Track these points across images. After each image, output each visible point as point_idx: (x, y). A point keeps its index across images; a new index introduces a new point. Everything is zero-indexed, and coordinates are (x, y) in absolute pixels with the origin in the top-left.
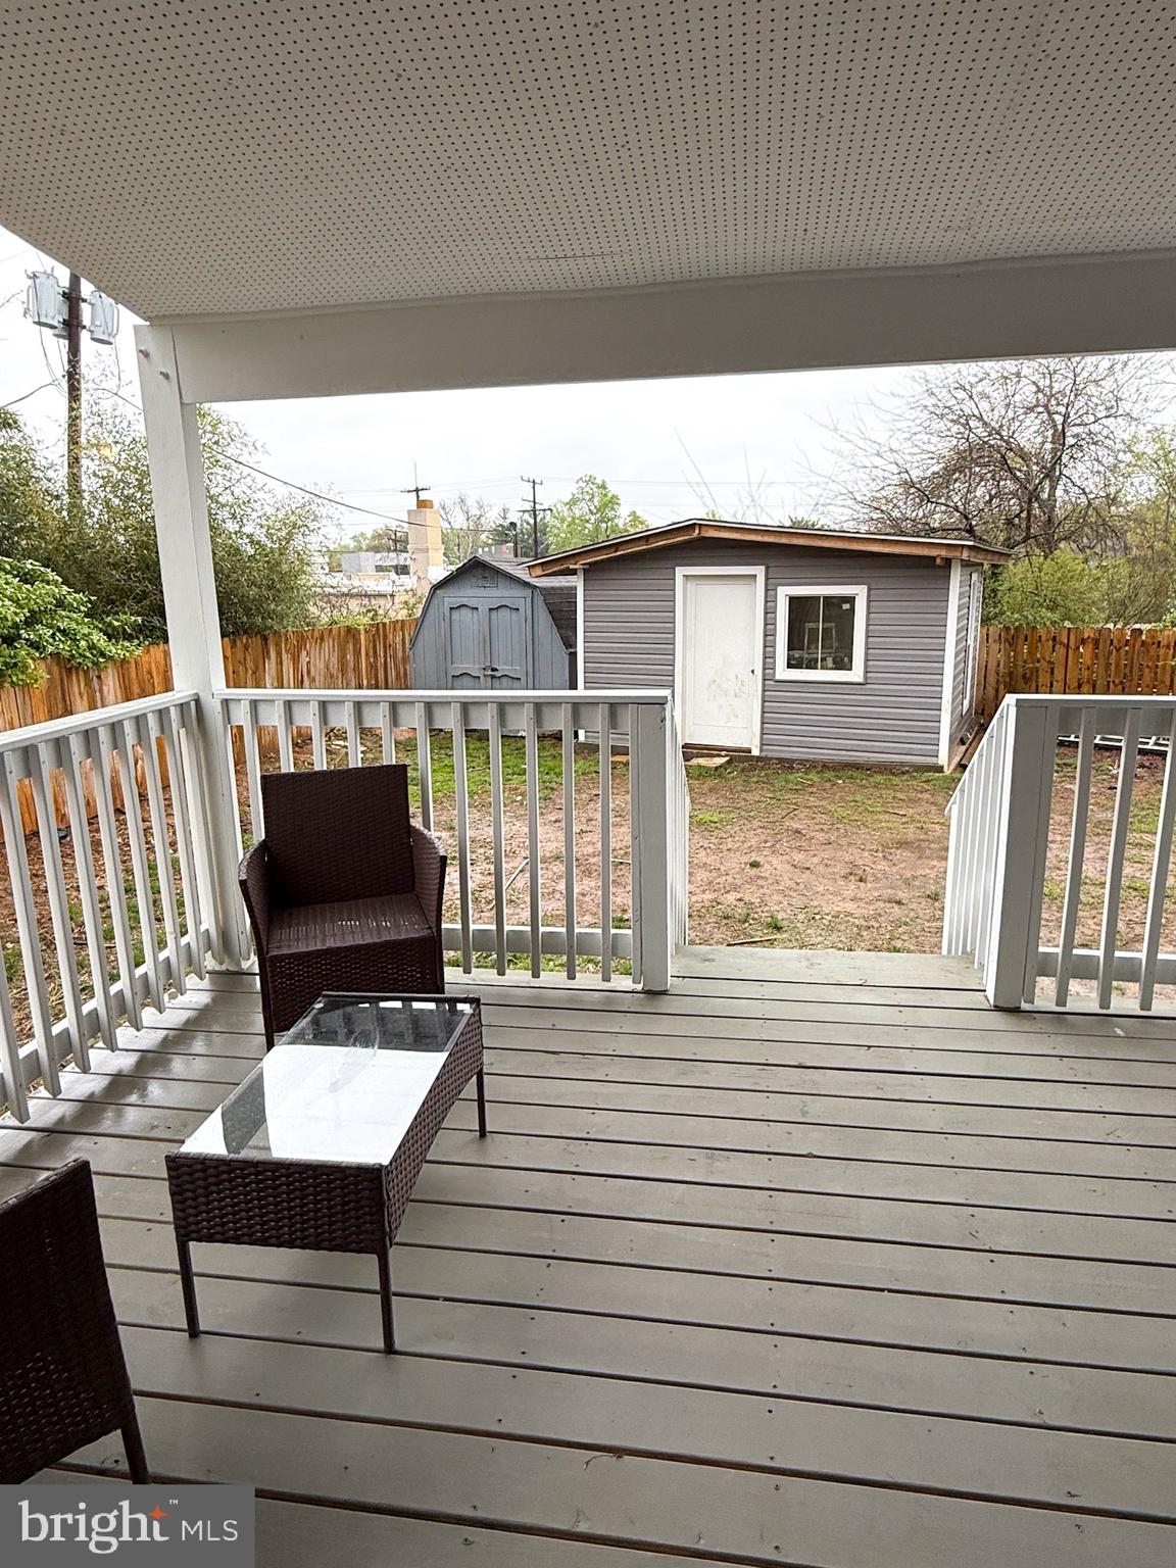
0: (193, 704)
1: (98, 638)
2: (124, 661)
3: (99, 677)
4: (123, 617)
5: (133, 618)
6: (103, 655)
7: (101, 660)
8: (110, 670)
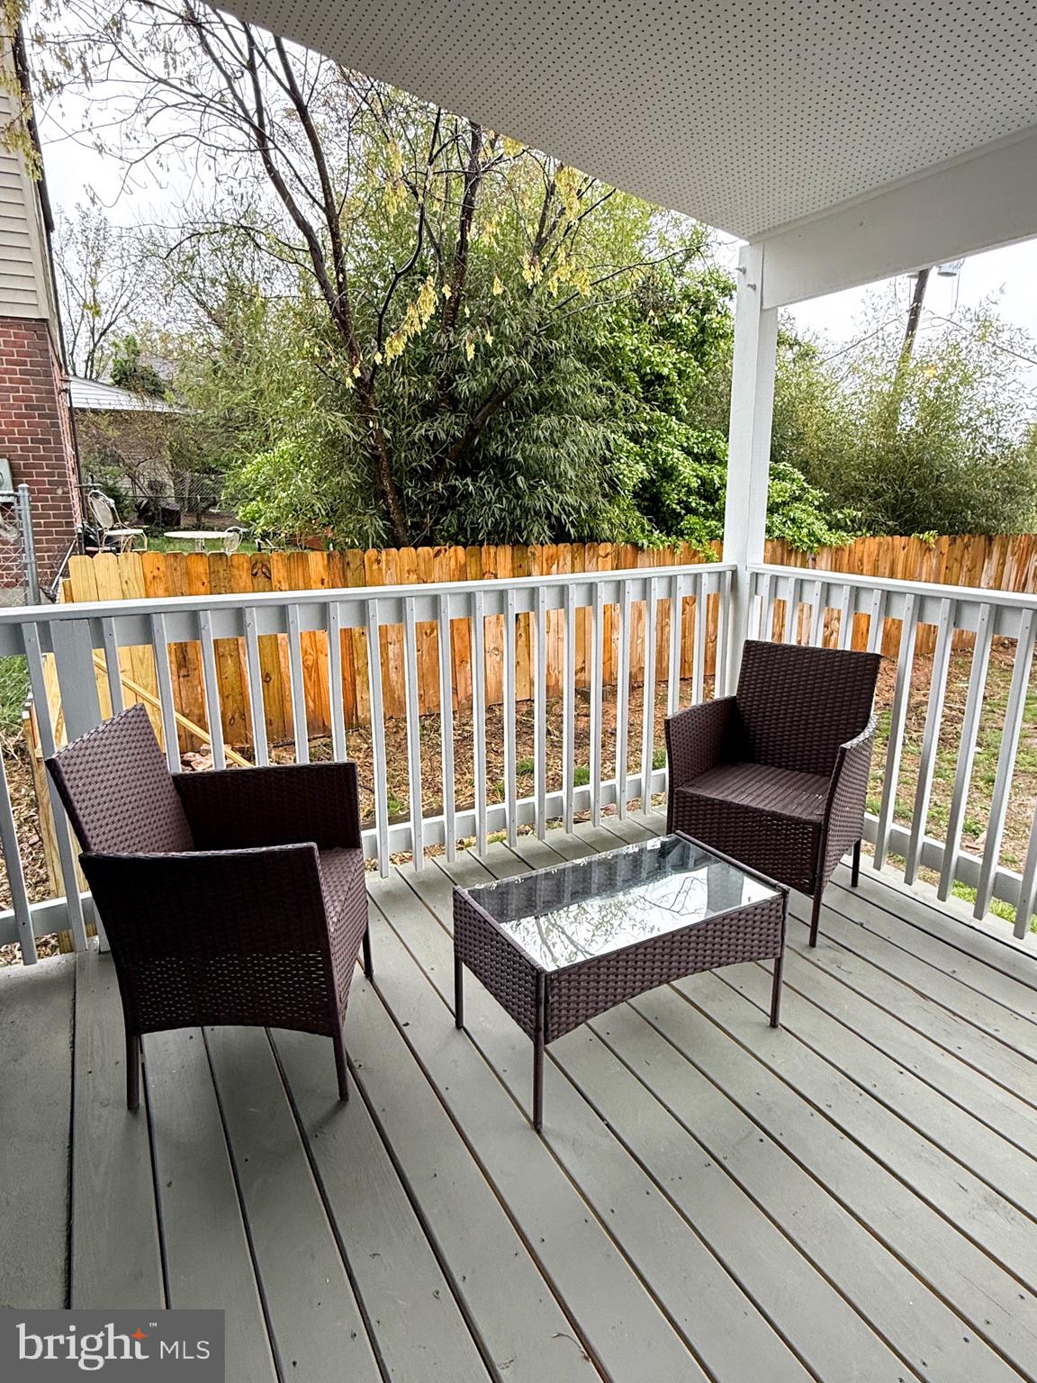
0: (729, 574)
1: (820, 528)
2: (839, 549)
3: (814, 560)
4: (846, 511)
5: (855, 513)
6: (818, 541)
7: (816, 545)
8: (825, 555)
